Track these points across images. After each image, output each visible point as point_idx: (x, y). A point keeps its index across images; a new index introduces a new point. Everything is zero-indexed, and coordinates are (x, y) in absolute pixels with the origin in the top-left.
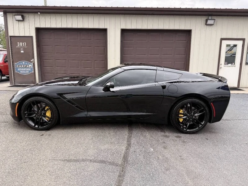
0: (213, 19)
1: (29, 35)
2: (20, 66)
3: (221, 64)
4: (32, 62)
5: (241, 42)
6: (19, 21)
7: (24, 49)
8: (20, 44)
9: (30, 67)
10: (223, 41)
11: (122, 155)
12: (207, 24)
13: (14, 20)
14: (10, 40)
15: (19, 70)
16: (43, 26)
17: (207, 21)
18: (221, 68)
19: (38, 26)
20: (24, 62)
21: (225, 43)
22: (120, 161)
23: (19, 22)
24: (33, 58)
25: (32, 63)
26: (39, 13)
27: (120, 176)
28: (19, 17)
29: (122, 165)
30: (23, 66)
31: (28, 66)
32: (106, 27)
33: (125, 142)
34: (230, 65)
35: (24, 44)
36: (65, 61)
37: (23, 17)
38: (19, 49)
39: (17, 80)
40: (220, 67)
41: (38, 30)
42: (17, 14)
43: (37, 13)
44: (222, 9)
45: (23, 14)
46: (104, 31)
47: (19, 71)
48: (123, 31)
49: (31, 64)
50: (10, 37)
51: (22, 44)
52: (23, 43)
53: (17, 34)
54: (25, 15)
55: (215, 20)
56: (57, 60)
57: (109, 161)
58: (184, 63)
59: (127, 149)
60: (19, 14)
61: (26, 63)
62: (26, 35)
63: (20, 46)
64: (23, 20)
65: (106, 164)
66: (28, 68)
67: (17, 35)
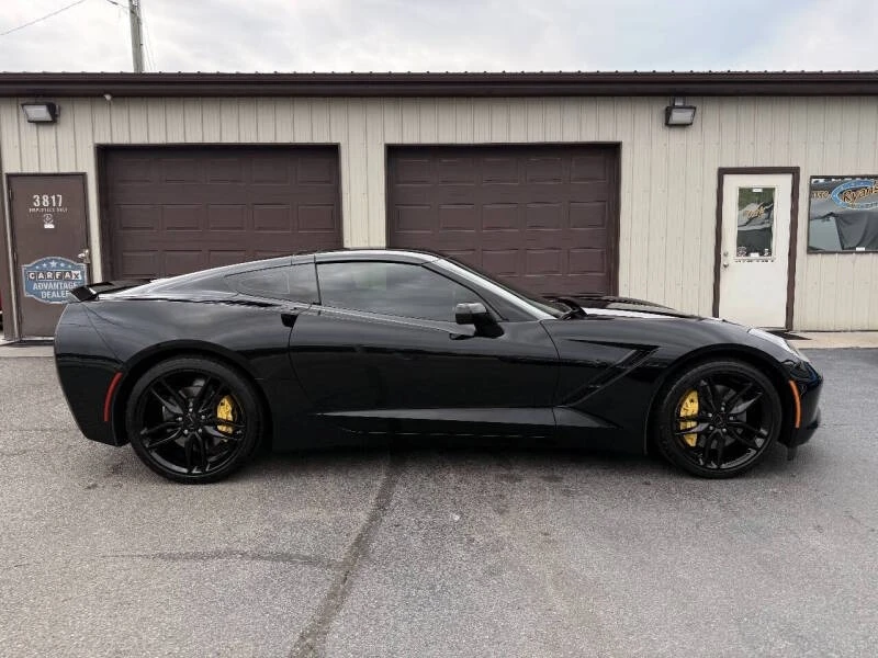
0: (691, 108)
1: (73, 170)
2: (41, 276)
3: (725, 255)
4: (81, 260)
5: (788, 179)
6: (39, 123)
7: (56, 219)
8: (41, 200)
9: (76, 276)
10: (727, 178)
11: (353, 537)
12: (671, 122)
13: (23, 120)
14: (9, 188)
15: (35, 287)
16: (121, 138)
17: (668, 113)
18: (725, 266)
19: (105, 140)
20: (56, 260)
21: (733, 184)
22: (341, 554)
23: (41, 128)
24: (88, 246)
25: (84, 266)
26: (108, 97)
27: (332, 595)
28: (41, 112)
29: (346, 563)
30: (49, 275)
31: (67, 275)
32: (334, 141)
33: (372, 499)
34: (755, 255)
35: (57, 199)
36: (197, 253)
37: (53, 110)
38: (39, 218)
39: (29, 324)
40: (723, 262)
41: (105, 153)
42: (32, 100)
43: (101, 96)
44: (715, 74)
45: (52, 100)
46: (329, 153)
47: (38, 293)
48: (394, 152)
49: (78, 268)
50: (9, 176)
51: (50, 200)
52: (53, 197)
53: (31, 167)
54: (59, 103)
55: (695, 108)
56: (168, 253)
57: (308, 554)
58: (602, 253)
59: (374, 518)
60: (39, 100)
61: (62, 265)
62: (63, 171)
63: (41, 206)
64: (54, 120)
65: (293, 563)
66: (68, 280)
67: (32, 171)
